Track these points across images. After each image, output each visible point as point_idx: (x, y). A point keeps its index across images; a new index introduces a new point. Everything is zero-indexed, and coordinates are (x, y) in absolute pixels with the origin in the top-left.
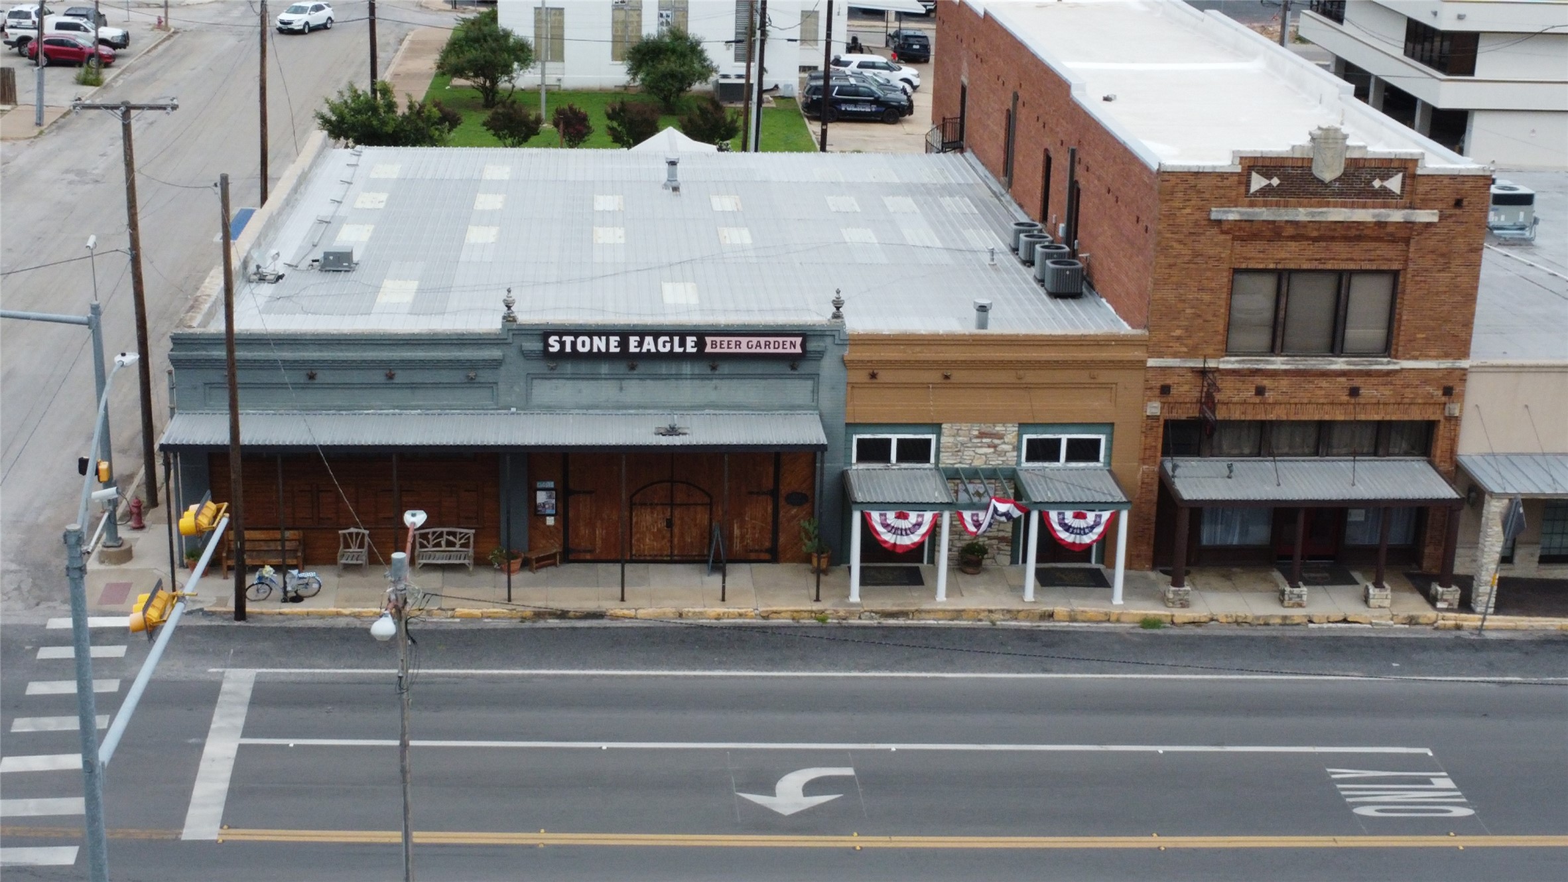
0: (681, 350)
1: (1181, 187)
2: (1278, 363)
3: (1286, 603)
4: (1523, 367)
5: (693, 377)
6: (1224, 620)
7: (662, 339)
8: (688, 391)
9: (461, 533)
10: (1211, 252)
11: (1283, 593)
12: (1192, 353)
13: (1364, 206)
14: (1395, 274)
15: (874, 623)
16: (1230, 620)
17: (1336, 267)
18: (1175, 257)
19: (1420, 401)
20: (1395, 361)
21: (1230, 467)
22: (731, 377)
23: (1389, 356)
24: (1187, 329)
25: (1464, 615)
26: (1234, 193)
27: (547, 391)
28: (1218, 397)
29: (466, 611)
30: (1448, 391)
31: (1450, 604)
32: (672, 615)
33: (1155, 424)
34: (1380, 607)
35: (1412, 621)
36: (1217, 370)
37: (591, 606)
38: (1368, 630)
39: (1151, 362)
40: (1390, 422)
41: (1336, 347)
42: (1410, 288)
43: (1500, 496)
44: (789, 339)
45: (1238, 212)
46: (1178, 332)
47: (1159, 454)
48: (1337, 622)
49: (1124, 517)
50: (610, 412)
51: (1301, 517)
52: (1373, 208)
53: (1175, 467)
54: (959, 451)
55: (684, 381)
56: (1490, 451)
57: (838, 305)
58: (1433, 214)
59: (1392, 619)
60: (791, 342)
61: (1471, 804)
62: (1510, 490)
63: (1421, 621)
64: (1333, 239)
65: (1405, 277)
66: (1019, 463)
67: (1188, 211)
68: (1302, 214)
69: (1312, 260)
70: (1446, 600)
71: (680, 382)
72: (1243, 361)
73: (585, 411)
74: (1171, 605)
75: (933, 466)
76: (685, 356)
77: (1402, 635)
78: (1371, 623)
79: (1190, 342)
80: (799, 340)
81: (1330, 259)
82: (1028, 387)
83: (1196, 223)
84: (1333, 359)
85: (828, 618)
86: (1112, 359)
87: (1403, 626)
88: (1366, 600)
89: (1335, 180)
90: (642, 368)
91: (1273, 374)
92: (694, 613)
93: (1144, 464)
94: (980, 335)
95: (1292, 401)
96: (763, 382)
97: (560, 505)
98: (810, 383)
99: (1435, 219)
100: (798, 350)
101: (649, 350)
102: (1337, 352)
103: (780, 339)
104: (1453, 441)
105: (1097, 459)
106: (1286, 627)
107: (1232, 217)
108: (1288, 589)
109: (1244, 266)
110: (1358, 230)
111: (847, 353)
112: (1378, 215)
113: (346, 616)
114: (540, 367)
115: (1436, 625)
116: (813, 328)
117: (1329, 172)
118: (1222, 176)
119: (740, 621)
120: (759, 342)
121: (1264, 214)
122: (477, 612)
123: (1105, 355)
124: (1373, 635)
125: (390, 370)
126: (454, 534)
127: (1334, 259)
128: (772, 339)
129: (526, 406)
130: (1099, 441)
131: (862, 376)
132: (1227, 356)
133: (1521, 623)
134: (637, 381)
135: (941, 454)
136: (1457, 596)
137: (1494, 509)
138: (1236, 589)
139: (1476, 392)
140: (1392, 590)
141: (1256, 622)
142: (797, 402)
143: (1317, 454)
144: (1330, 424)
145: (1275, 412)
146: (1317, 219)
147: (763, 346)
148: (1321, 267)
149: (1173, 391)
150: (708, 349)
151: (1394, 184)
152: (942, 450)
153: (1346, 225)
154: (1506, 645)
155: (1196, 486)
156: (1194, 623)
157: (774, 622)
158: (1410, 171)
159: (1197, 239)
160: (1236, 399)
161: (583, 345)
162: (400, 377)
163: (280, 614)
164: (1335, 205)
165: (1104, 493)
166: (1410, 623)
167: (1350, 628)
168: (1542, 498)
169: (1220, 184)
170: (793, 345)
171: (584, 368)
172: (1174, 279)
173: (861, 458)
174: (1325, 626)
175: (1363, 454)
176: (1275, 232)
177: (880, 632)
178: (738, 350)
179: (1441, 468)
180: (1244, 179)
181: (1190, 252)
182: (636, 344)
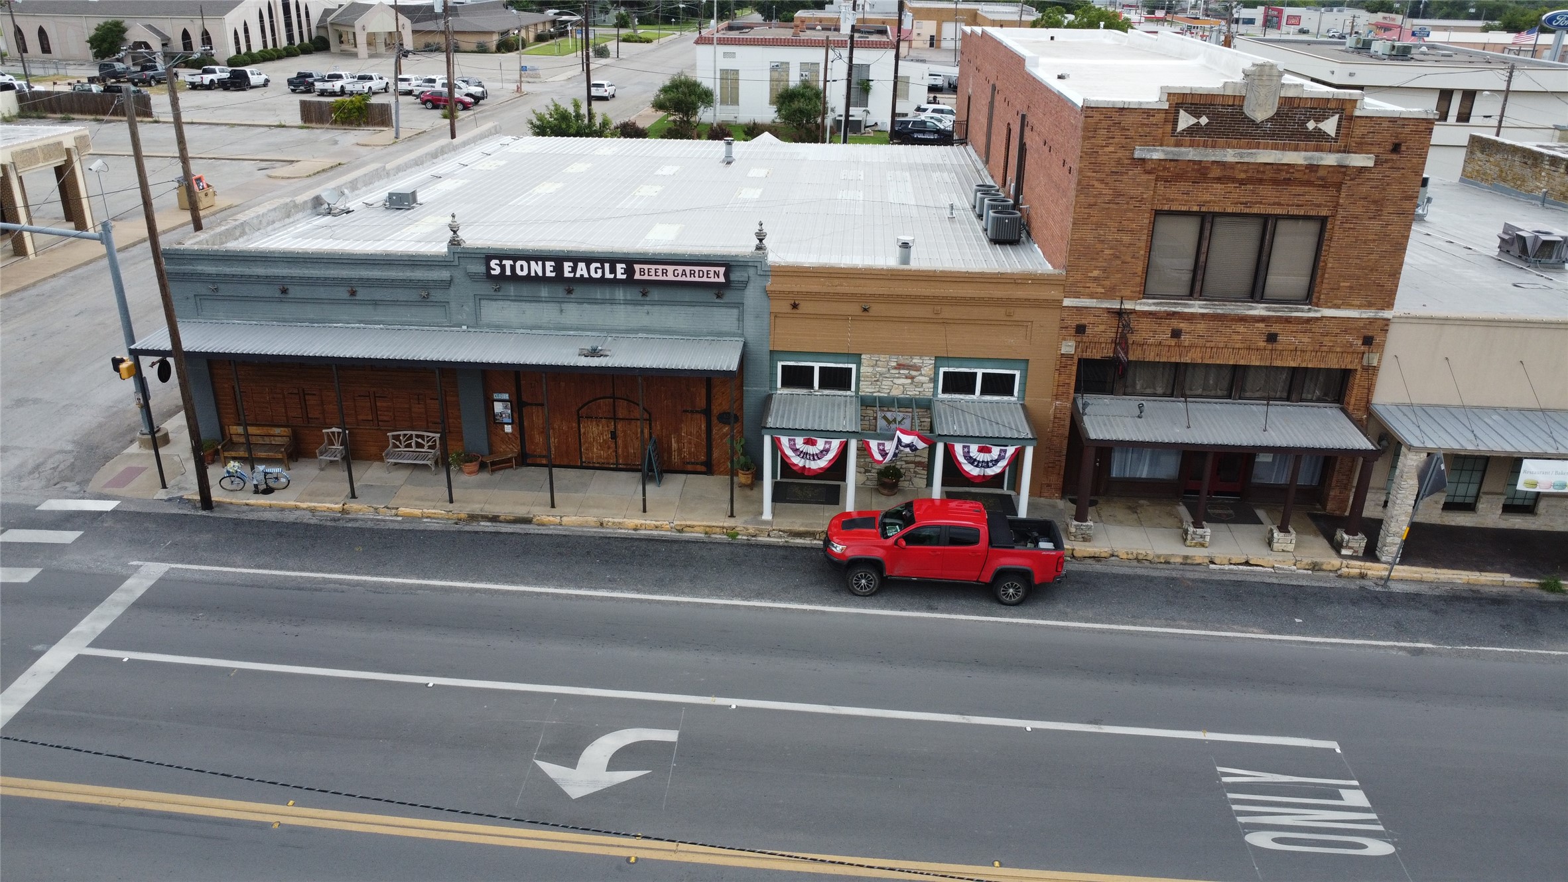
0: (612, 276)
1: (1105, 124)
2: (1196, 307)
3: (1188, 542)
4: (1447, 319)
5: (627, 302)
6: (1125, 556)
7: (593, 266)
8: (623, 315)
9: (428, 437)
10: (1132, 192)
11: (1186, 532)
12: (1109, 294)
13: (1296, 149)
14: (1323, 221)
15: (781, 541)
16: (1130, 556)
17: (1263, 211)
18: (1095, 196)
19: (1338, 350)
20: (1316, 308)
21: (1141, 407)
22: (662, 303)
23: (1310, 304)
24: (1104, 271)
25: (1368, 564)
26: (1160, 131)
27: (496, 311)
28: (1132, 338)
29: (408, 510)
30: (1368, 341)
31: (1355, 552)
32: (593, 524)
33: (1069, 362)
34: (1283, 551)
35: (1315, 567)
36: (1133, 312)
37: (521, 511)
38: (1270, 575)
39: (1067, 302)
40: (1306, 369)
41: (1256, 292)
42: (1338, 234)
43: (1418, 450)
44: (713, 269)
45: (1163, 151)
46: (1096, 273)
47: (1072, 391)
48: (1239, 564)
49: (1029, 452)
50: (552, 332)
51: (1210, 458)
52: (1305, 151)
53: (1085, 405)
54: (877, 381)
55: (619, 306)
56: (1408, 401)
57: (761, 237)
58: (1369, 158)
59: (1295, 565)
60: (715, 272)
61: (1391, 836)
62: (1430, 445)
63: (1324, 567)
64: (1261, 181)
65: (1333, 224)
66: (935, 393)
67: (1111, 149)
68: (1230, 156)
69: (1237, 203)
70: (1351, 548)
71: (615, 307)
72: (1161, 303)
73: (529, 331)
74: (1073, 538)
75: (854, 394)
76: (615, 282)
77: (1304, 583)
78: (1273, 567)
79: (1107, 283)
80: (722, 270)
81: (1256, 203)
82: (945, 322)
83: (1119, 162)
84: (1253, 304)
85: (738, 534)
86: (1029, 297)
87: (1305, 572)
88: (1270, 543)
89: (1267, 121)
90: (579, 292)
91: (1191, 318)
92: (614, 523)
93: (1057, 399)
94: (903, 270)
95: (1208, 344)
96: (692, 309)
97: (516, 415)
98: (735, 312)
99: (1371, 164)
100: (722, 279)
101: (582, 276)
102: (1257, 299)
103: (705, 269)
104: (1370, 390)
105: (1012, 394)
106: (1187, 567)
107: (1156, 155)
108: (1191, 529)
109: (1166, 208)
110: (1288, 172)
111: (769, 284)
112: (1310, 158)
113: (304, 509)
114: (487, 288)
115: (1339, 572)
116: (737, 259)
117: (1261, 111)
118: (1148, 112)
119: (655, 533)
120: (684, 270)
121: (1191, 154)
122: (417, 512)
123: (1020, 293)
124: (1275, 581)
125: (352, 289)
126: (422, 437)
127: (1261, 203)
128: (696, 269)
129: (476, 324)
130: (1013, 376)
131: (785, 307)
132: (1143, 298)
133: (1429, 575)
134: (575, 304)
135: (861, 383)
136: (1363, 544)
137: (1410, 462)
138: (1140, 523)
139: (1396, 342)
140: (1297, 533)
141: (1157, 560)
142: (725, 329)
143: (1229, 397)
144: (1246, 368)
145: (1190, 355)
146: (1246, 160)
147: (688, 274)
148: (1247, 211)
149: (1088, 331)
150: (637, 276)
151: (1330, 126)
152: (862, 379)
153: (1275, 167)
154: (1413, 600)
155: (1105, 425)
156: (1094, 557)
157: (687, 535)
158: (1347, 112)
159: (1120, 178)
160: (1151, 341)
161: (522, 270)
162: (362, 294)
163: (247, 505)
164: (1266, 147)
165: (1011, 428)
166: (1313, 569)
167: (1252, 571)
168: (1463, 453)
169: (1146, 121)
170: (717, 274)
171: (526, 290)
172: (1094, 219)
173: (785, 384)
174: (1227, 567)
175: (1275, 399)
176: (1201, 173)
177: (781, 552)
178: (665, 278)
179: (1354, 416)
180: (1171, 117)
181: (1111, 192)
182: (570, 269)
